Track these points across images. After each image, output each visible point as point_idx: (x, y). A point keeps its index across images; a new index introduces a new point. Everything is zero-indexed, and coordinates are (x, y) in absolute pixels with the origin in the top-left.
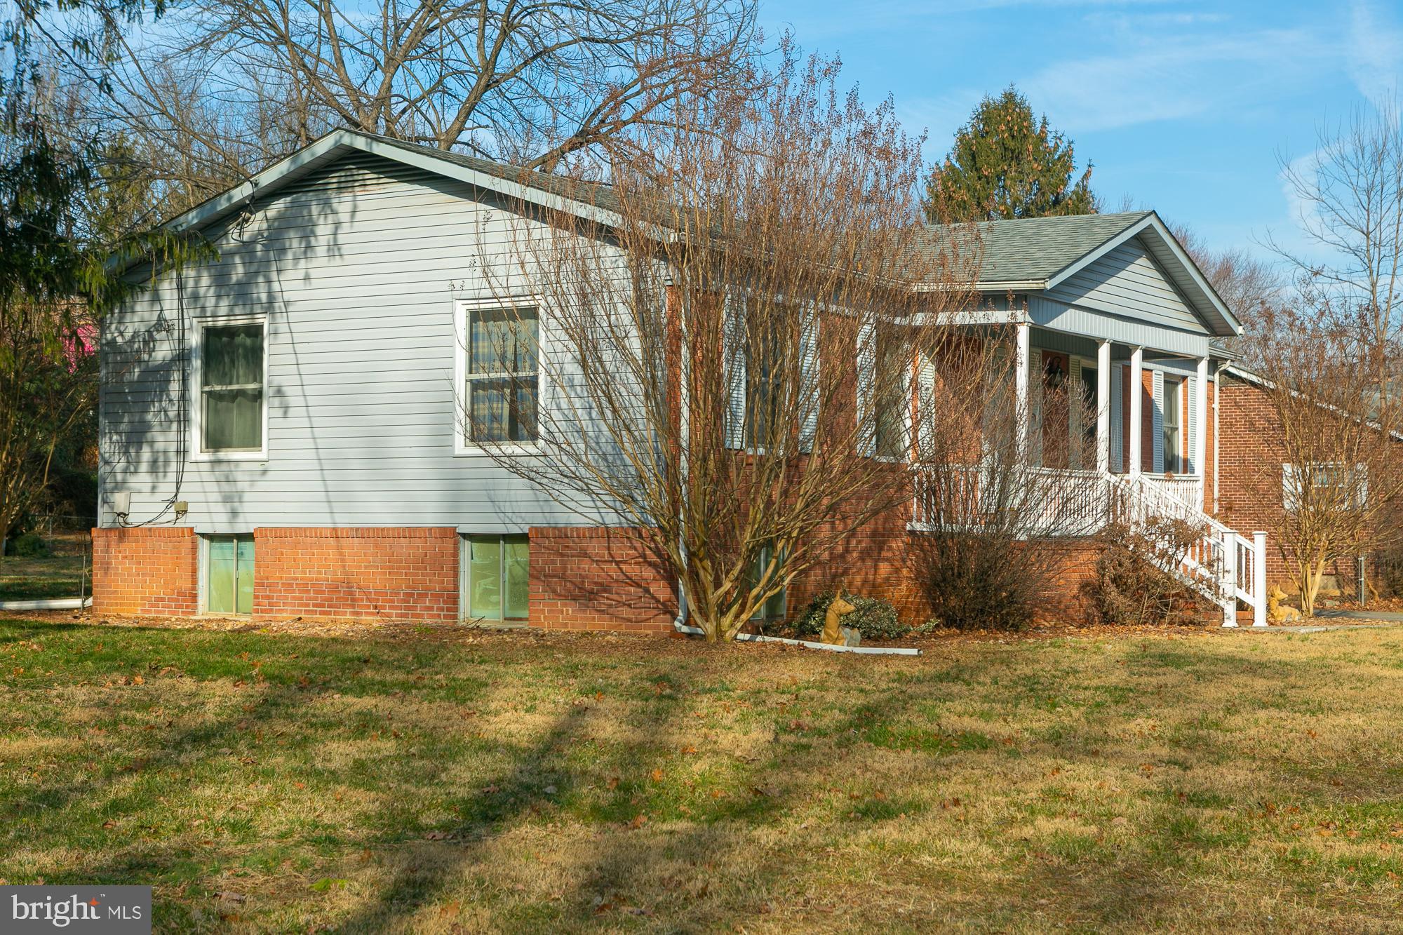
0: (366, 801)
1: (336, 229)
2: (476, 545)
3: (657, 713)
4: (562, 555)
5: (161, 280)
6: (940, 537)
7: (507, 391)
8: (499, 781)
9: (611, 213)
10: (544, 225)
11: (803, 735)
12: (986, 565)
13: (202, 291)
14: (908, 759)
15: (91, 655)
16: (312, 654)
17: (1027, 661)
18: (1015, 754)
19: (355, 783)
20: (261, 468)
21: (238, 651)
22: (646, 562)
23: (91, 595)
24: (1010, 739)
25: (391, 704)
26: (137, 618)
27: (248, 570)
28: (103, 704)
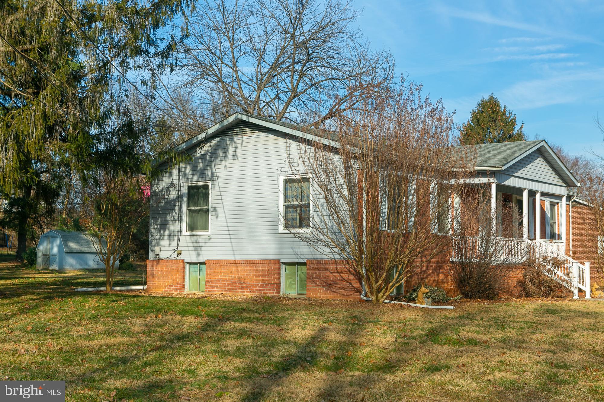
0: (240, 362)
1: (236, 149)
2: (287, 266)
3: (352, 330)
4: (319, 270)
5: (172, 169)
6: (462, 264)
7: (298, 209)
8: (289, 356)
9: (336, 143)
10: (311, 147)
11: (407, 339)
12: (480, 274)
13: (187, 172)
14: (447, 349)
15: (143, 307)
16: (225, 307)
17: (495, 311)
18: (488, 347)
19: (236, 356)
20: (208, 238)
21: (198, 306)
22: (350, 273)
23: (146, 284)
24: (486, 341)
25: (252, 326)
26: (163, 293)
27: (203, 275)
28: (146, 325)
